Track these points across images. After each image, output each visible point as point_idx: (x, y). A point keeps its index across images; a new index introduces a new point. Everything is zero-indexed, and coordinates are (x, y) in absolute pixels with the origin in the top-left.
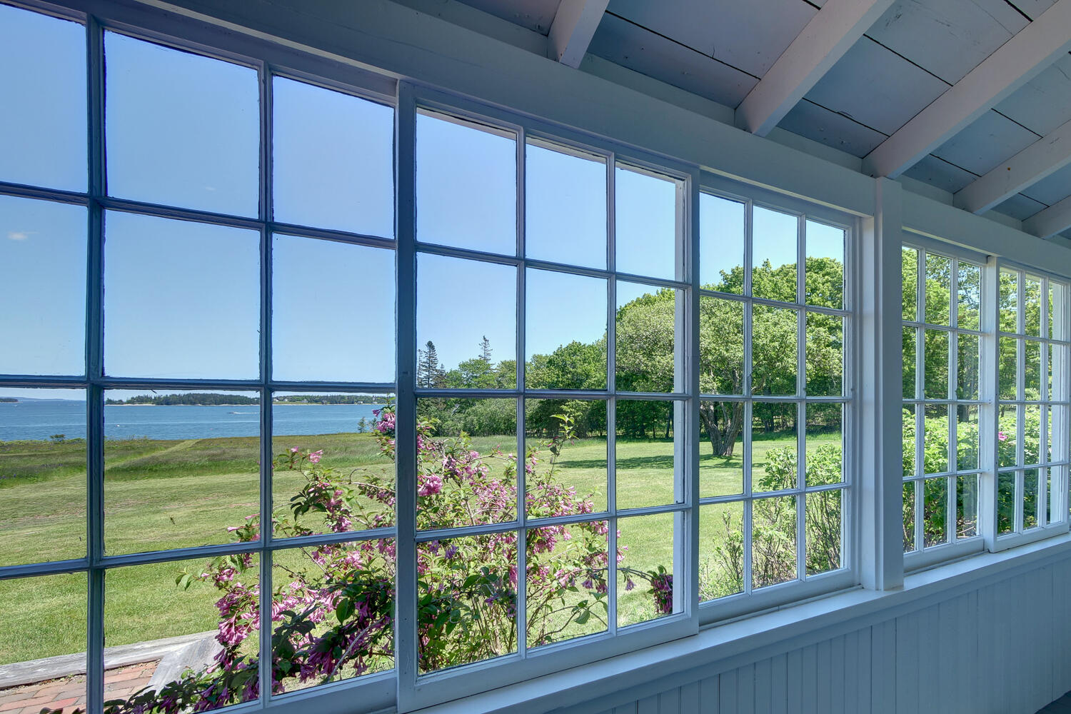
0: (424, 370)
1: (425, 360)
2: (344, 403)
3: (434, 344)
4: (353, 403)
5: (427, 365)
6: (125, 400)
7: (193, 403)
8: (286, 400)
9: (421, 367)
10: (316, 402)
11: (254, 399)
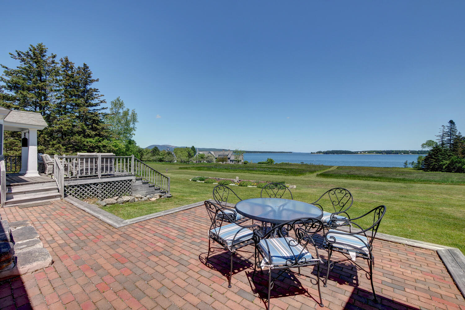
0: (446, 136)
1: (447, 130)
2: (393, 154)
3: (454, 121)
4: (398, 154)
5: (449, 133)
6: (315, 152)
7: (334, 154)
8: (367, 152)
9: (445, 135)
10: (380, 153)
11: (353, 152)
